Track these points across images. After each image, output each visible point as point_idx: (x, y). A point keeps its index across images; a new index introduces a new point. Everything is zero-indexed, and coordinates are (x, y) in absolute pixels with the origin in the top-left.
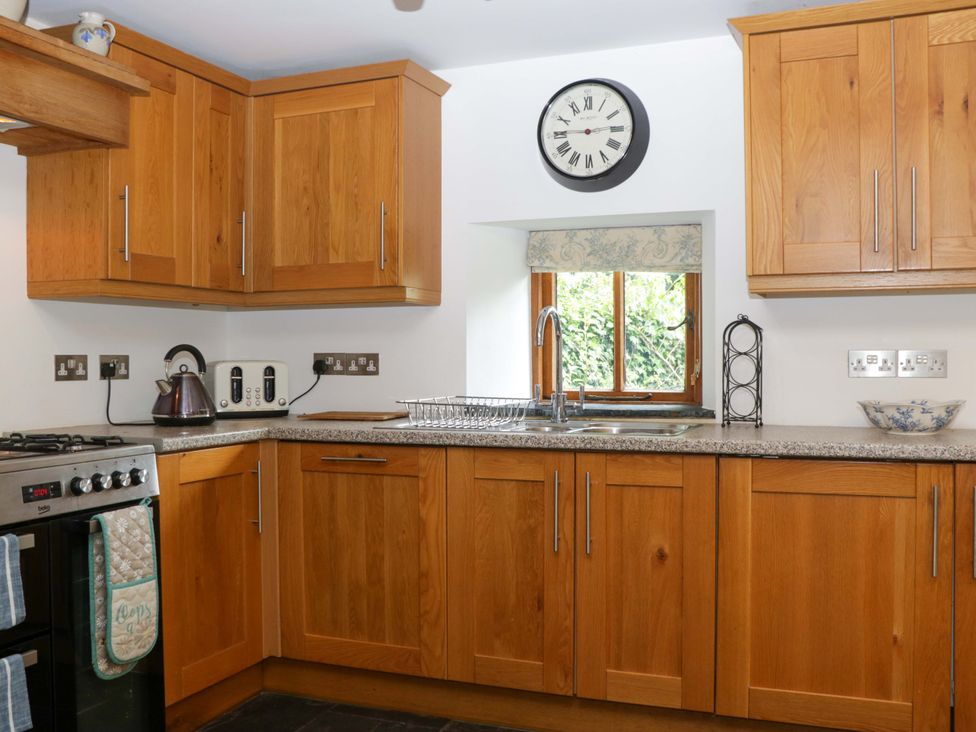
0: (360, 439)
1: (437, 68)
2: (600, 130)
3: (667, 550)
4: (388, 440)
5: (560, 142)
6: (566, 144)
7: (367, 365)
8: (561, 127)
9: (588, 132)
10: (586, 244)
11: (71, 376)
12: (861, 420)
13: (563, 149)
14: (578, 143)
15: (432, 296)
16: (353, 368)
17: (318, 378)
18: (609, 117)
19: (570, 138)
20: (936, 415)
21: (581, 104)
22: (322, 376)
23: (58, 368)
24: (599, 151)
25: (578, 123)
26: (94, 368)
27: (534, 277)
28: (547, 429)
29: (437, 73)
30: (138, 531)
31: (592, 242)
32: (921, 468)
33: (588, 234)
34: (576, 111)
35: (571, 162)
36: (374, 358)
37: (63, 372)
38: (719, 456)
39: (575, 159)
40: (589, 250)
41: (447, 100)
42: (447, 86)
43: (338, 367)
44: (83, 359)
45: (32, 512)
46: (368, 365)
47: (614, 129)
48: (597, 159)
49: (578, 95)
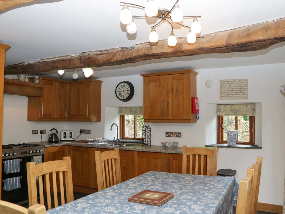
0: (80, 146)
2: (125, 91)
3: (125, 167)
4: (84, 146)
5: (119, 93)
6: (120, 93)
7: (88, 132)
8: (120, 90)
9: (124, 91)
10: (129, 110)
11: (35, 133)
13: (120, 94)
14: (122, 93)
15: (99, 120)
16: (86, 132)
18: (127, 89)
19: (121, 92)
20: (171, 145)
21: (123, 86)
22: (82, 134)
23: (32, 132)
24: (125, 95)
25: (122, 90)
26: (39, 132)
27: (120, 116)
30: (39, 160)
31: (130, 109)
32: (162, 154)
33: (129, 108)
34: (122, 87)
35: (121, 97)
36: (90, 131)
37: (33, 133)
39: (121, 96)
42: (102, 82)
43: (84, 132)
44: (37, 131)
45: (22, 156)
47: (128, 91)
48: (125, 96)
49: (122, 84)
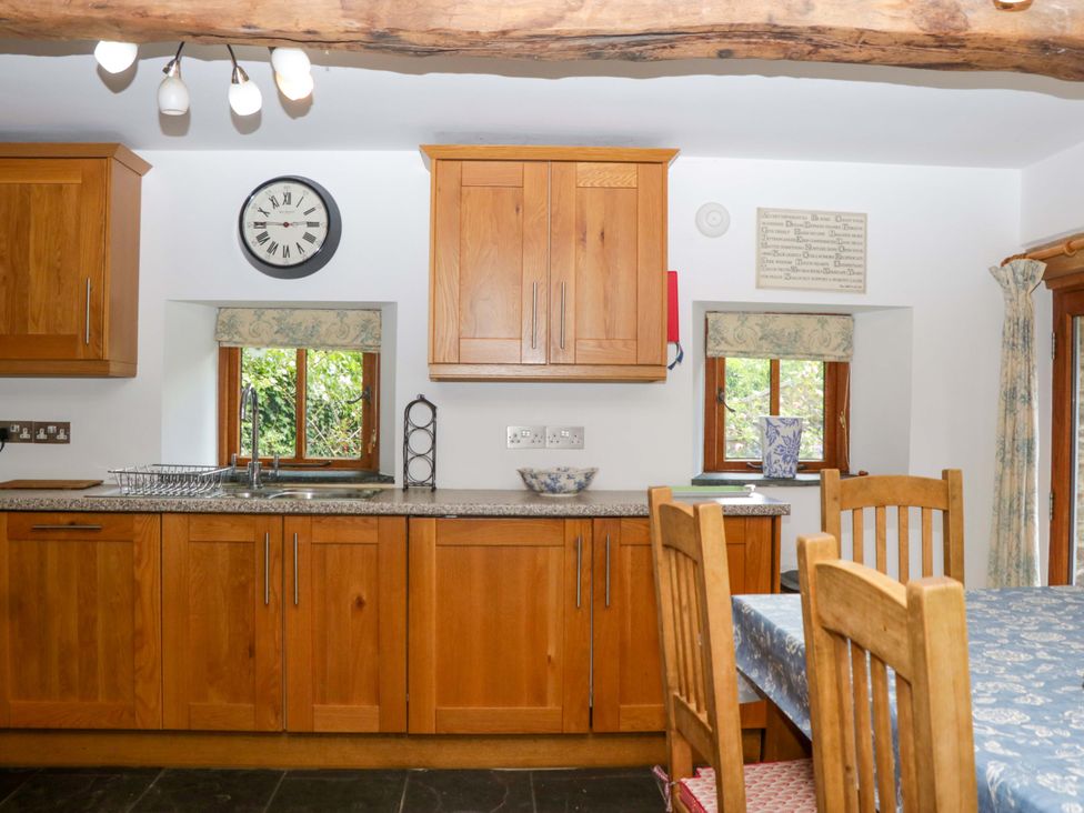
0: (74, 507)
1: (138, 148)
2: (297, 224)
3: (364, 598)
4: (103, 508)
5: (260, 231)
6: (265, 234)
7: (53, 433)
8: (261, 218)
9: (286, 225)
10: (274, 322)
12: (518, 484)
13: (262, 238)
14: (276, 234)
15: (129, 371)
16: (42, 436)
17: (3, 446)
18: (306, 213)
19: (268, 229)
21: (280, 199)
22: (6, 444)
24: (294, 243)
25: (276, 216)
27: (222, 350)
28: (247, 495)
29: (136, 152)
31: (279, 320)
32: (568, 521)
33: (275, 314)
34: (275, 205)
35: (269, 250)
36: (66, 426)
38: (408, 516)
39: (273, 248)
40: (276, 328)
41: (148, 180)
42: (148, 167)
43: (25, 435)
46: (58, 433)
47: (310, 224)
48: (294, 250)
49: (278, 190)
